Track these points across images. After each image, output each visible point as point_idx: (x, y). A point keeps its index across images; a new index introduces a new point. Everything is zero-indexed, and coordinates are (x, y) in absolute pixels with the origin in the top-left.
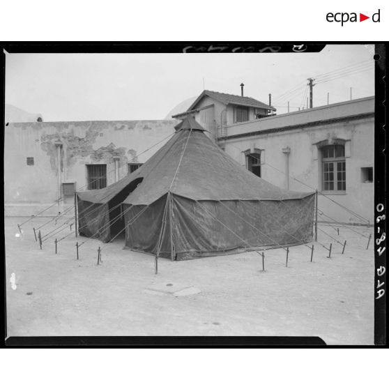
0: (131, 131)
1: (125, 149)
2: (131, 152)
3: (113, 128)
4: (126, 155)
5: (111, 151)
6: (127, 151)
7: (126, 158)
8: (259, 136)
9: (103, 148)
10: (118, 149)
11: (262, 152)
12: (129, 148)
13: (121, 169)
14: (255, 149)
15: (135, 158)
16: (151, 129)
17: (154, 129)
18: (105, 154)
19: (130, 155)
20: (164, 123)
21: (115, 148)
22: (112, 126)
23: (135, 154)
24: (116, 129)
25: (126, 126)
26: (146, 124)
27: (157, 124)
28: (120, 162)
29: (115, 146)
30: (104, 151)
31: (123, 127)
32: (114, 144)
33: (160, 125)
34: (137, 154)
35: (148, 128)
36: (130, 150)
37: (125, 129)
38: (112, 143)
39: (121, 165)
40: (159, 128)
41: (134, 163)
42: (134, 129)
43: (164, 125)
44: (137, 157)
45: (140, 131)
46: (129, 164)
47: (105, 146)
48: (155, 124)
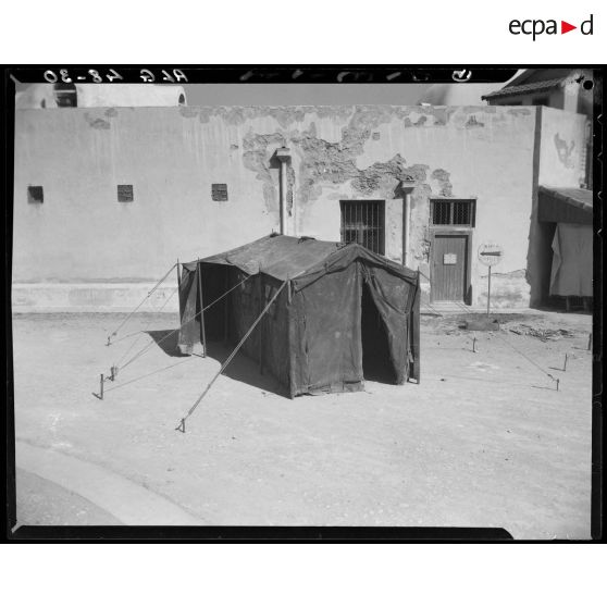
0: (441, 129)
1: (423, 168)
2: (440, 174)
3: (402, 123)
4: (428, 181)
5: (398, 172)
6: (429, 173)
7: (428, 188)
9: (377, 165)
10: (411, 169)
12: (434, 168)
13: (415, 210)
15: (447, 187)
16: (482, 125)
17: (489, 125)
18: (384, 179)
19: (436, 181)
20: (511, 112)
21: (405, 166)
22: (401, 118)
23: (448, 180)
24: (408, 124)
25: (431, 118)
26: (472, 114)
27: (497, 115)
28: (414, 195)
29: (405, 161)
30: (380, 170)
31: (424, 119)
32: (403, 156)
33: (502, 118)
34: (452, 180)
35: (476, 123)
36: (437, 171)
37: (426, 124)
38: (399, 155)
39: (416, 203)
40: (500, 123)
41: (443, 198)
42: (448, 124)
43: (510, 117)
44: (451, 187)
45: (459, 129)
46: (432, 201)
47: (384, 160)
48: (492, 115)
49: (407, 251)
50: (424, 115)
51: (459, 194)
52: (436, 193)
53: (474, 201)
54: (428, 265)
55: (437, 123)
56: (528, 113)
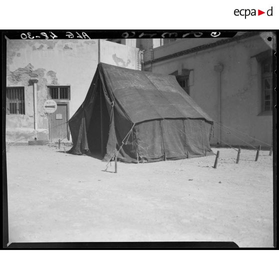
0: (51, 51)
1: (43, 70)
2: (51, 73)
3: (31, 48)
4: (45, 76)
5: (30, 72)
6: (45, 73)
7: (45, 80)
8: (186, 56)
9: (20, 69)
10: (36, 71)
11: (191, 73)
12: (48, 70)
13: (39, 91)
14: (183, 70)
15: (55, 80)
16: (71, 49)
17: (75, 49)
18: (23, 76)
19: (49, 77)
20: (86, 42)
21: (34, 69)
22: (31, 46)
23: (55, 76)
24: (34, 49)
25: (46, 46)
26: (66, 44)
27: (79, 44)
28: (39, 84)
29: (33, 67)
30: (21, 72)
31: (42, 46)
32: (32, 64)
33: (81, 45)
34: (57, 76)
35: (68, 48)
36: (50, 72)
37: (44, 49)
38: (30, 64)
39: (40, 88)
40: (81, 48)
41: (53, 85)
42: (54, 49)
43: (85, 44)
44: (57, 79)
45: (60, 51)
46: (48, 87)
47: (23, 67)
48: (76, 44)
49: (36, 112)
50: (42, 44)
51: (61, 83)
52: (50, 83)
53: (69, 87)
54: (48, 120)
55: (48, 48)
56: (95, 43)
